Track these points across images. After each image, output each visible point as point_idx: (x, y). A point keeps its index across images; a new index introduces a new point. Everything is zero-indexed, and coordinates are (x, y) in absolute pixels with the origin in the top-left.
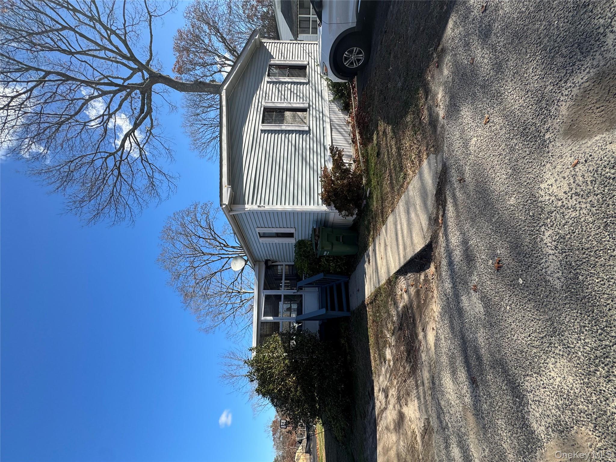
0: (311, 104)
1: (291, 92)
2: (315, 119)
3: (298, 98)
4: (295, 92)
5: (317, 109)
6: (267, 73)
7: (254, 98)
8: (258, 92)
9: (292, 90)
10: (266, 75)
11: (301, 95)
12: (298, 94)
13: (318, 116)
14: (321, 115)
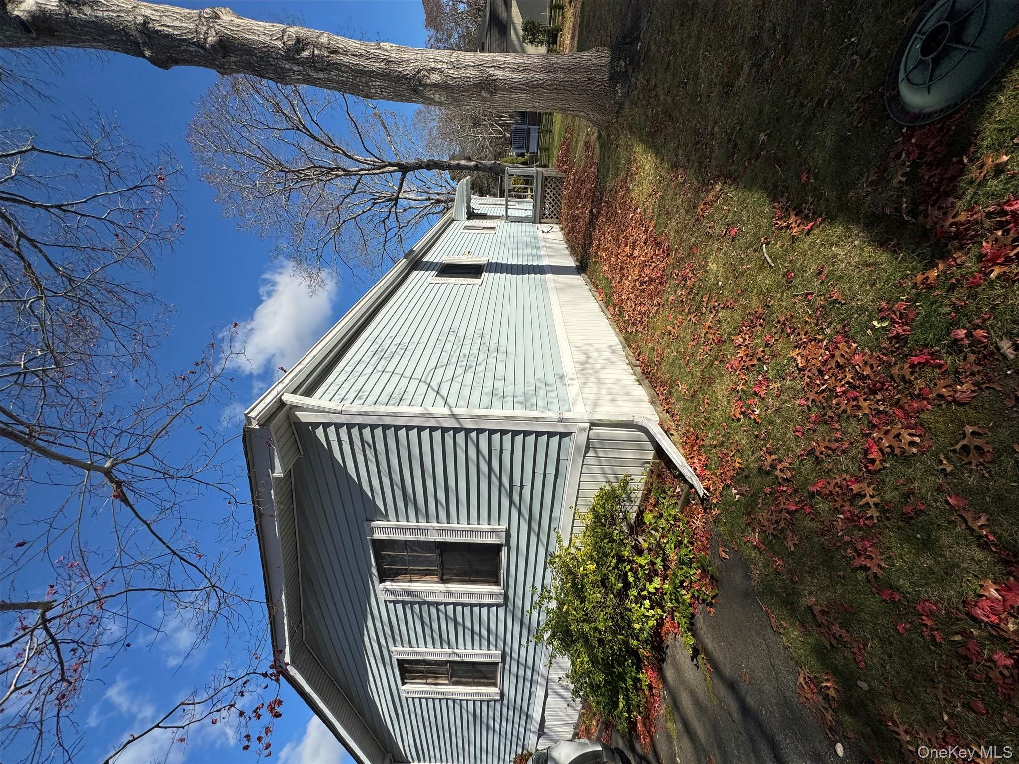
0: (508, 650)
1: (456, 624)
2: (514, 680)
3: (477, 638)
4: (468, 624)
5: (523, 660)
6: (374, 571)
7: (366, 639)
8: (370, 624)
9: (460, 619)
10: (376, 580)
11: (485, 633)
12: (476, 628)
13: (521, 673)
14: (529, 673)
